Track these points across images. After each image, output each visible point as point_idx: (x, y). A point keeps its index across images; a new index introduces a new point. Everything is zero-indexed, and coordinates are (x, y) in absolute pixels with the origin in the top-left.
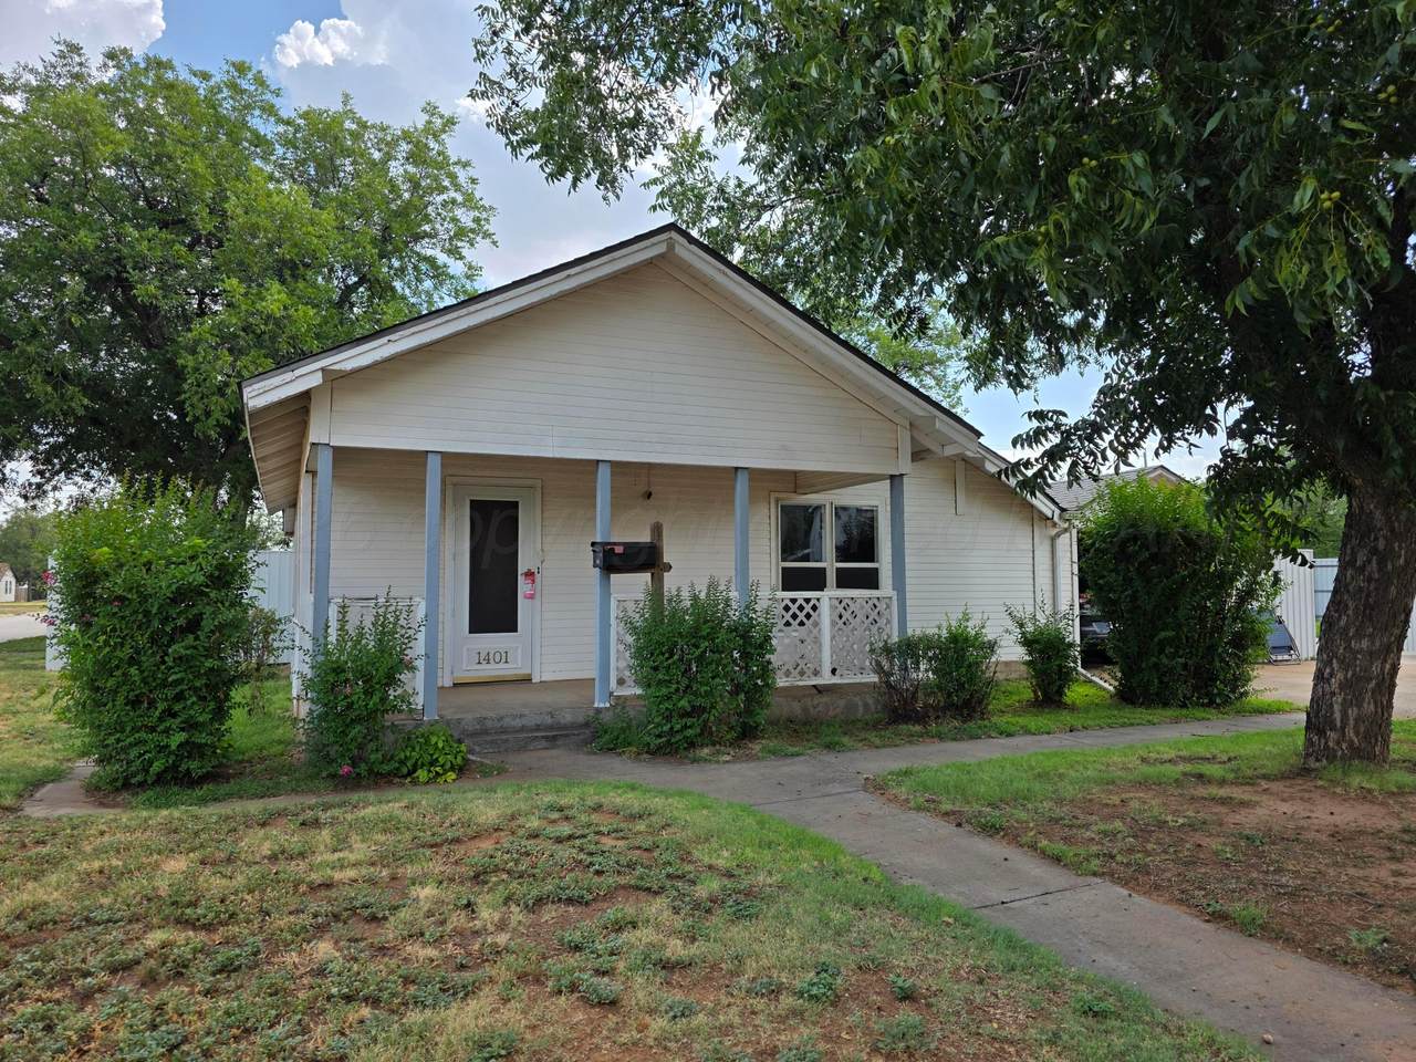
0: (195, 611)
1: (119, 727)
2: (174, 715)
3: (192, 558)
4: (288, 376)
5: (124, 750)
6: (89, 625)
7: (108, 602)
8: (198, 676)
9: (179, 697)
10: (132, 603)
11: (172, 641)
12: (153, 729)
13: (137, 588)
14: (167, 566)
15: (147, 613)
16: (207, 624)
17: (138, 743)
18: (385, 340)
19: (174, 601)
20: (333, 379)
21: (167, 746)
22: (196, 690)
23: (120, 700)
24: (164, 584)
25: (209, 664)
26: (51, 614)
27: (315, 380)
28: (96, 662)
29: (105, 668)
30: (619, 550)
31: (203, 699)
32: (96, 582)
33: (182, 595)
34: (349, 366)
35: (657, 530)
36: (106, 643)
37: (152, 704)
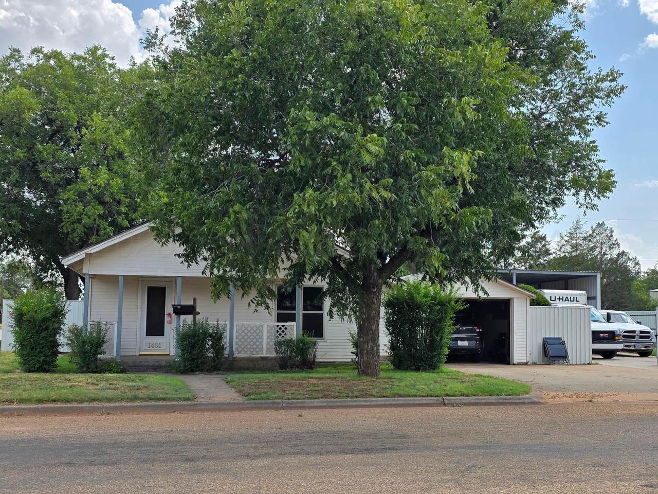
0: (47, 324)
1: (28, 355)
2: (42, 353)
3: (48, 309)
4: (75, 255)
5: (29, 361)
6: (21, 328)
7: (26, 321)
8: (48, 342)
9: (43, 347)
10: (32, 321)
11: (41, 333)
12: (36, 356)
13: (33, 318)
14: (41, 312)
15: (35, 325)
16: (51, 328)
17: (33, 359)
18: (103, 243)
19: (42, 321)
20: (89, 255)
21: (40, 361)
22: (47, 346)
23: (29, 347)
24: (39, 317)
25: (51, 339)
26: (11, 324)
27: (83, 256)
28: (23, 337)
29: (25, 339)
30: (179, 307)
31: (49, 349)
32: (23, 316)
33: (44, 320)
34: (92, 252)
35: (195, 300)
36: (25, 332)
37: (36, 349)
